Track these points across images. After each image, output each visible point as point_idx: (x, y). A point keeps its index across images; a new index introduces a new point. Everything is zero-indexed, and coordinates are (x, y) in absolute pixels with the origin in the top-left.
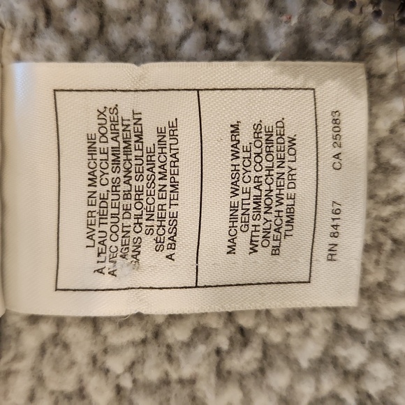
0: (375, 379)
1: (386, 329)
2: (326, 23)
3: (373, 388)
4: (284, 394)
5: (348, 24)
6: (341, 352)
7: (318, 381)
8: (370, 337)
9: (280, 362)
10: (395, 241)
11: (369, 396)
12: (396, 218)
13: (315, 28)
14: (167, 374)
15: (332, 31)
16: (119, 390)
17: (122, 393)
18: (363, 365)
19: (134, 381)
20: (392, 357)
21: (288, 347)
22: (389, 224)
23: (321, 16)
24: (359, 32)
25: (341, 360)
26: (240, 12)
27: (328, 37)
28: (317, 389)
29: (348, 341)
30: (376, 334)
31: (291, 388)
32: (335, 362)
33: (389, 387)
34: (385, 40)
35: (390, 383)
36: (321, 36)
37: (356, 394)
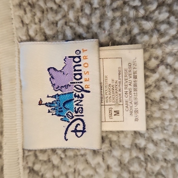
0: (150, 149)
1: (152, 132)
2: (118, 31)
3: (149, 153)
4: (119, 158)
5: (126, 30)
6: (137, 141)
7: (131, 152)
8: (146, 135)
9: (117, 147)
10: (151, 101)
11: (149, 156)
12: (151, 93)
13: (115, 33)
14: (76, 153)
15: (120, 34)
16: (61, 158)
17: (62, 160)
18: (146, 145)
19: (66, 155)
20: (155, 141)
21: (119, 142)
22: (148, 95)
23: (116, 29)
24: (130, 32)
25: (138, 145)
26: (90, 31)
27: (120, 36)
28: (130, 155)
29: (140, 138)
30: (148, 134)
31: (121, 156)
32: (136, 145)
33: (155, 152)
34: (139, 34)
35: (155, 150)
36: (117, 36)
37: (144, 156)
